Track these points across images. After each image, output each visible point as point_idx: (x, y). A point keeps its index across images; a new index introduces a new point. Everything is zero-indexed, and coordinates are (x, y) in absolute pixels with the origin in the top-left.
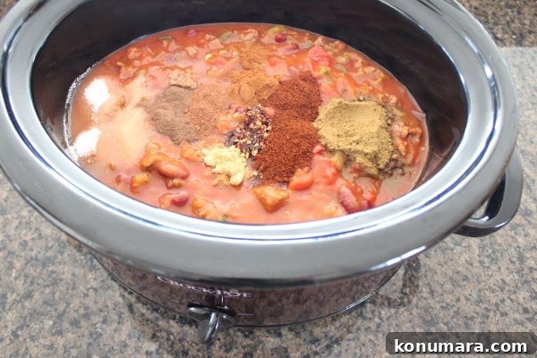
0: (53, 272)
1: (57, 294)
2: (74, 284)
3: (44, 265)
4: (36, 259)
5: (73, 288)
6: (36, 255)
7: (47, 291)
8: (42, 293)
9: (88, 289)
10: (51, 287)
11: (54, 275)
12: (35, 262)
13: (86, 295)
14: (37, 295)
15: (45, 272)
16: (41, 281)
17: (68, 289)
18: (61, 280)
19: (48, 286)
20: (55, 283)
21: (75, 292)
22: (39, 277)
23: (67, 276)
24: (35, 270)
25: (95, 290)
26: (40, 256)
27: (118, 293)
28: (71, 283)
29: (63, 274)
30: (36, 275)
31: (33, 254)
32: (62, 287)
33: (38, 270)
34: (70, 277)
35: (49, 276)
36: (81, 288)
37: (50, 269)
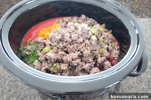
0: (17, 84)
1: (18, 90)
2: (22, 88)
3: (14, 82)
4: (12, 81)
5: (22, 89)
6: (12, 80)
7: (15, 89)
8: (14, 90)
9: (26, 89)
10: (16, 88)
11: (17, 85)
13: (25, 91)
14: (12, 91)
15: (14, 84)
16: (13, 87)
17: (20, 89)
18: (19, 86)
19: (15, 88)
20: (17, 87)
21: (22, 90)
22: (13, 86)
23: (20, 85)
24: (12, 84)
25: (28, 89)
26: (13, 80)
27: (34, 90)
28: (21, 87)
29: (19, 85)
30: (12, 85)
31: (11, 79)
32: (19, 88)
33: (13, 84)
34: (21, 85)
35: (16, 85)
36: (24, 89)
37: (16, 83)
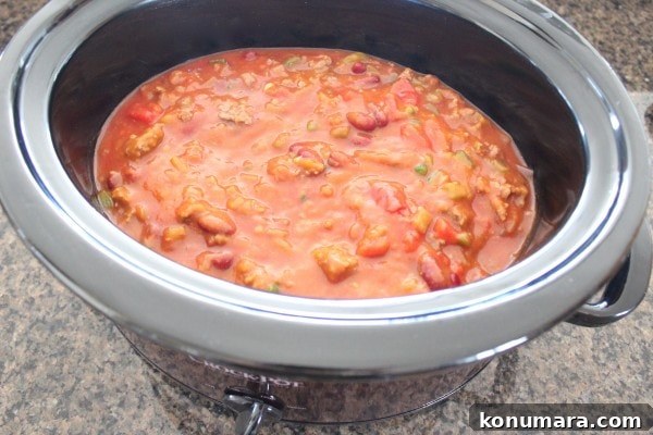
0: (62, 338)
1: (66, 367)
2: (88, 355)
3: (52, 329)
4: (44, 321)
5: (86, 361)
6: (44, 317)
7: (54, 361)
8: (47, 363)
9: (104, 363)
10: (59, 358)
11: (64, 343)
12: (41, 324)
13: (101, 370)
14: (41, 366)
15: (53, 338)
16: (47, 349)
17: (79, 361)
18: (73, 349)
19: (55, 355)
20: (64, 352)
21: (87, 365)
22: (45, 344)
23: (79, 345)
24: (41, 335)
25: (113, 364)
26: (48, 319)
27: (140, 371)
28: (84, 354)
29: (75, 341)
30: (41, 340)
31: (40, 315)
32: (72, 358)
33: (45, 335)
34: (83, 346)
35: (58, 343)
36: (96, 360)
37: (60, 334)
